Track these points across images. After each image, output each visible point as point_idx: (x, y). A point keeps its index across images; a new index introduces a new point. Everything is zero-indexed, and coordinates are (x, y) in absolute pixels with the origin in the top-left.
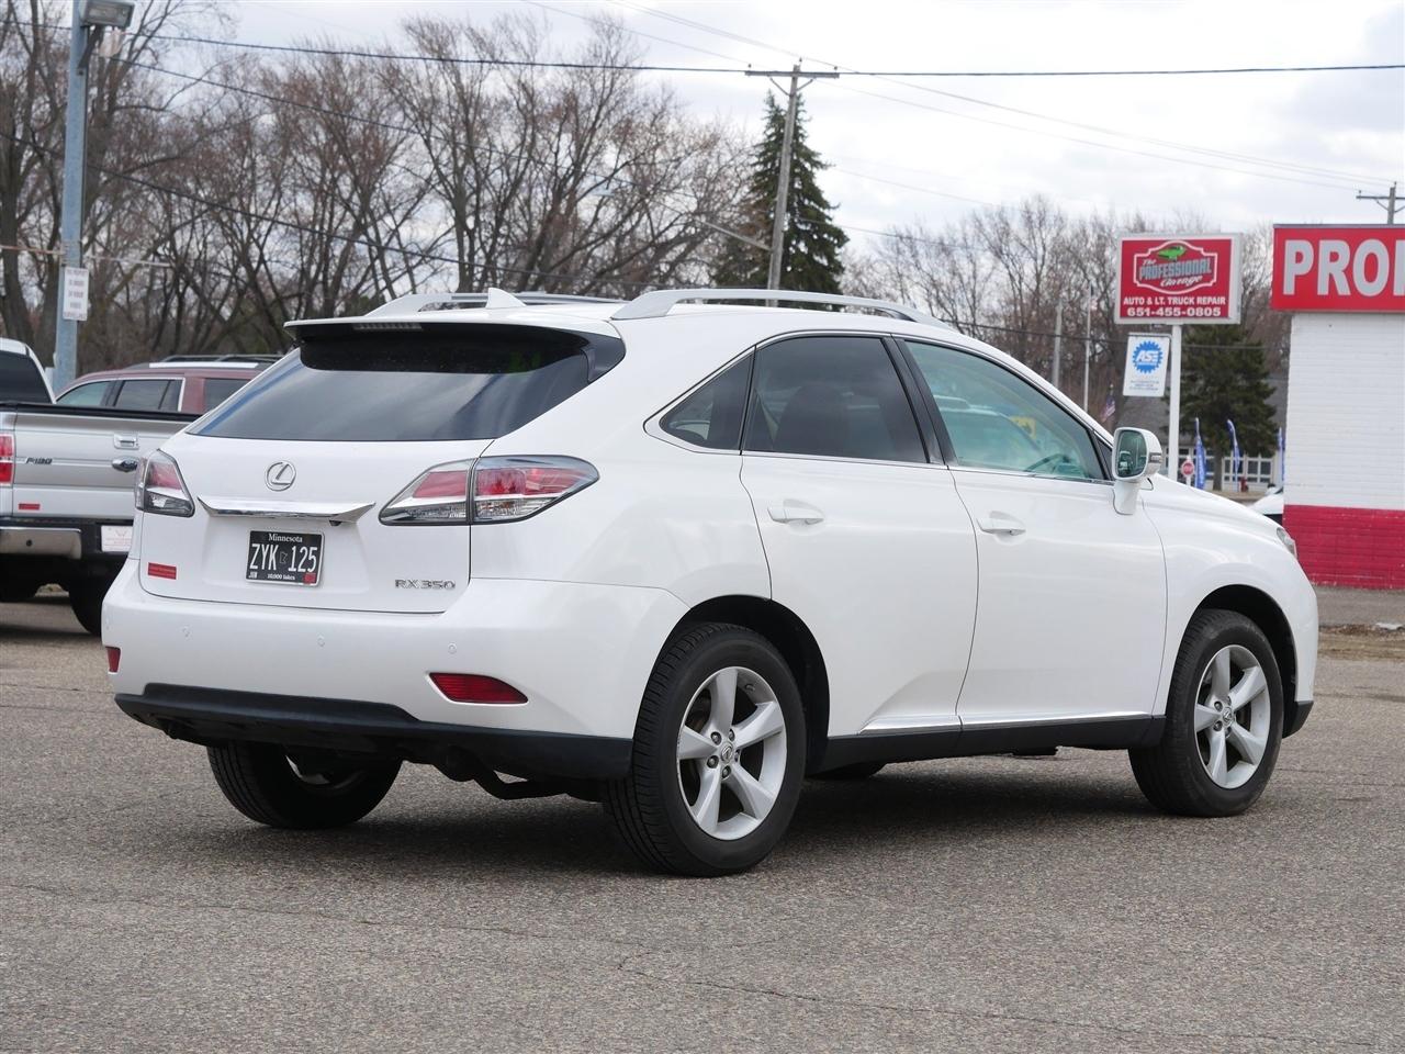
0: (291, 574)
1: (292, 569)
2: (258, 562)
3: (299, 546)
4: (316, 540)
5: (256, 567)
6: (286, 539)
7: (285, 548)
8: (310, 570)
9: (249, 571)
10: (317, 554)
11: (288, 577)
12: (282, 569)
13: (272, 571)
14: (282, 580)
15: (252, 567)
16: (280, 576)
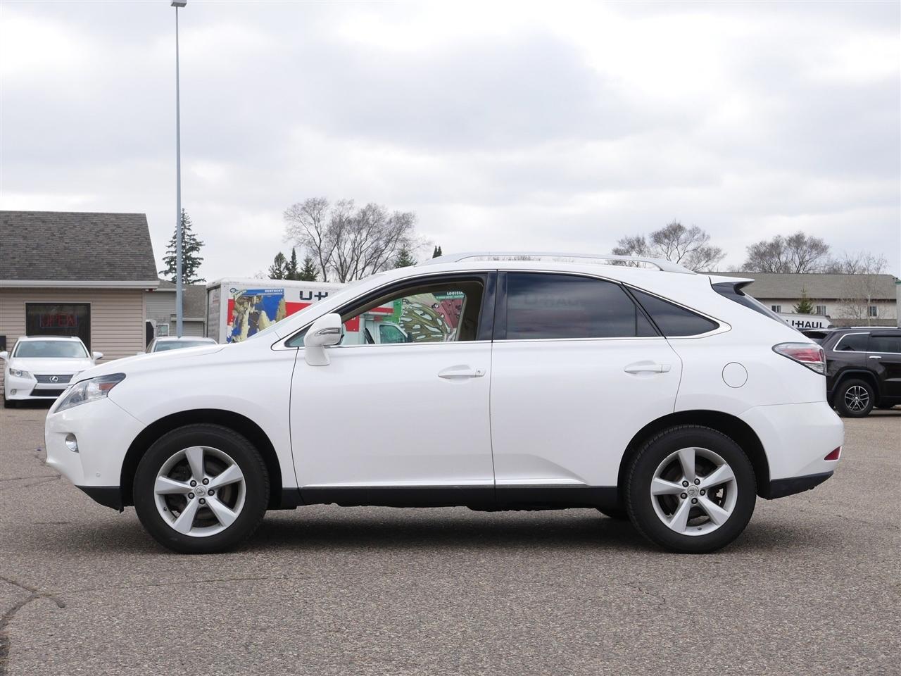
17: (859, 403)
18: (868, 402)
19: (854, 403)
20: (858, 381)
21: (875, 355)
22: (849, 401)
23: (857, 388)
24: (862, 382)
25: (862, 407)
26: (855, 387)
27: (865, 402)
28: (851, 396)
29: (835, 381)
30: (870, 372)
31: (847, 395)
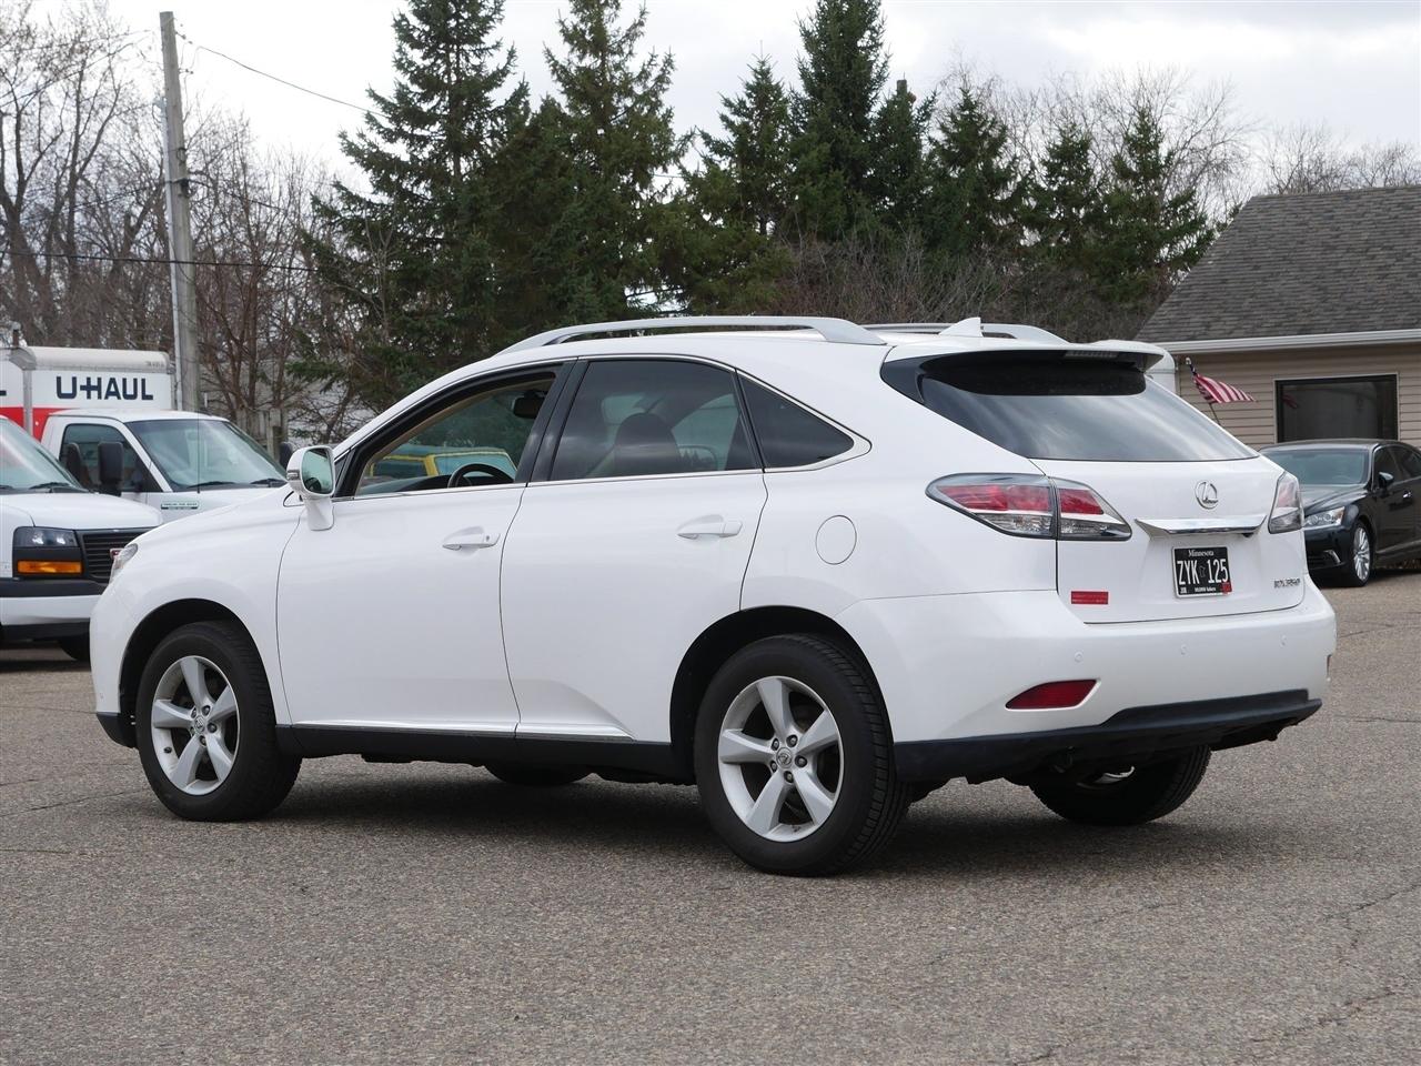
0: (1212, 585)
1: (1211, 581)
2: (1184, 579)
3: (1212, 559)
4: (1222, 553)
5: (1184, 583)
6: (1201, 554)
7: (1202, 561)
8: (1225, 581)
9: (1180, 586)
10: (1226, 564)
11: (1211, 589)
12: (1204, 582)
13: (1197, 586)
14: (1206, 592)
15: (1181, 583)
16: (1203, 589)
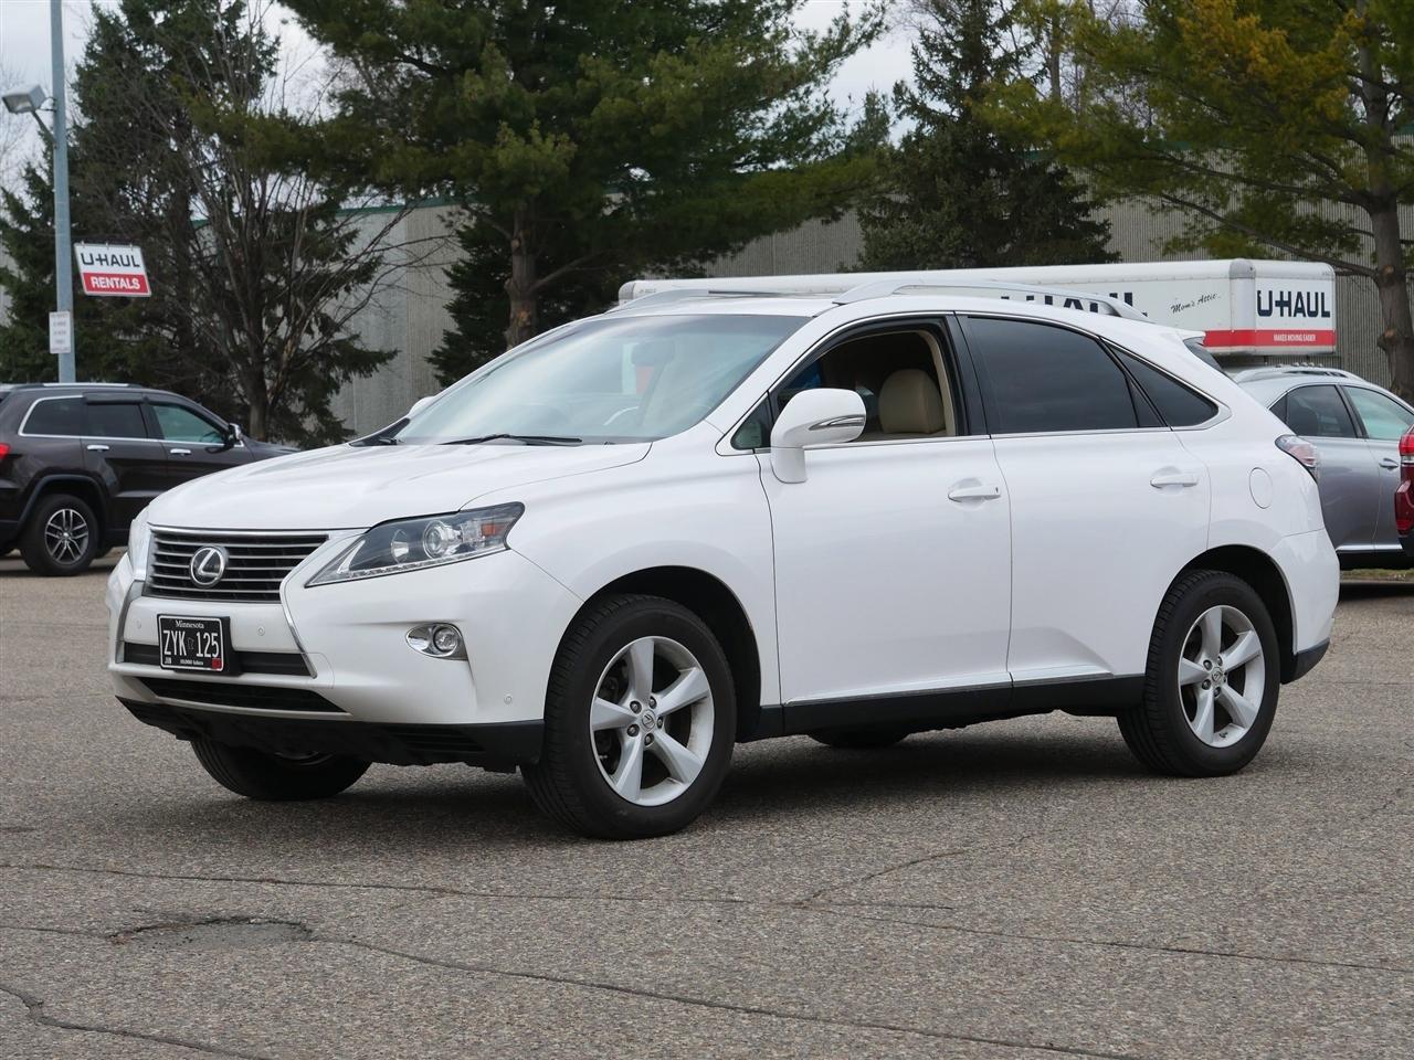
17: (71, 544)
18: (86, 541)
19: (62, 546)
20: (68, 498)
21: (97, 443)
22: (52, 541)
23: (67, 513)
24: (78, 501)
25: (77, 553)
26: (63, 511)
27: (80, 541)
28: (56, 531)
29: (28, 499)
30: (90, 479)
31: (50, 529)
